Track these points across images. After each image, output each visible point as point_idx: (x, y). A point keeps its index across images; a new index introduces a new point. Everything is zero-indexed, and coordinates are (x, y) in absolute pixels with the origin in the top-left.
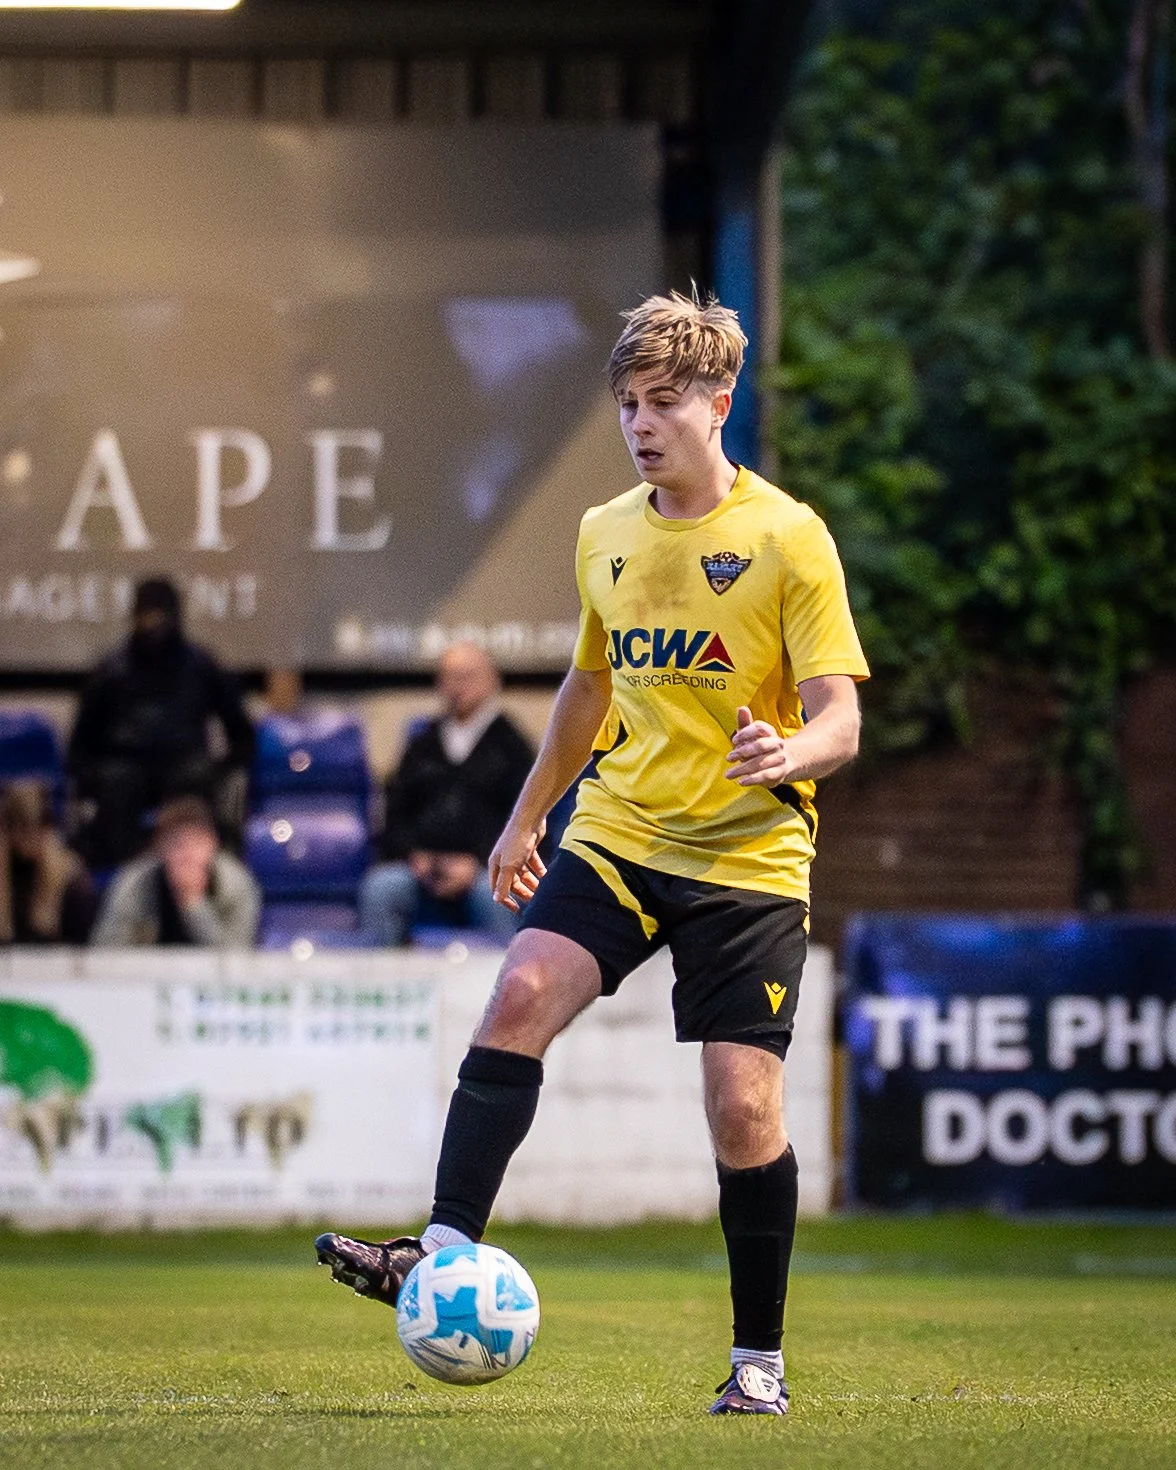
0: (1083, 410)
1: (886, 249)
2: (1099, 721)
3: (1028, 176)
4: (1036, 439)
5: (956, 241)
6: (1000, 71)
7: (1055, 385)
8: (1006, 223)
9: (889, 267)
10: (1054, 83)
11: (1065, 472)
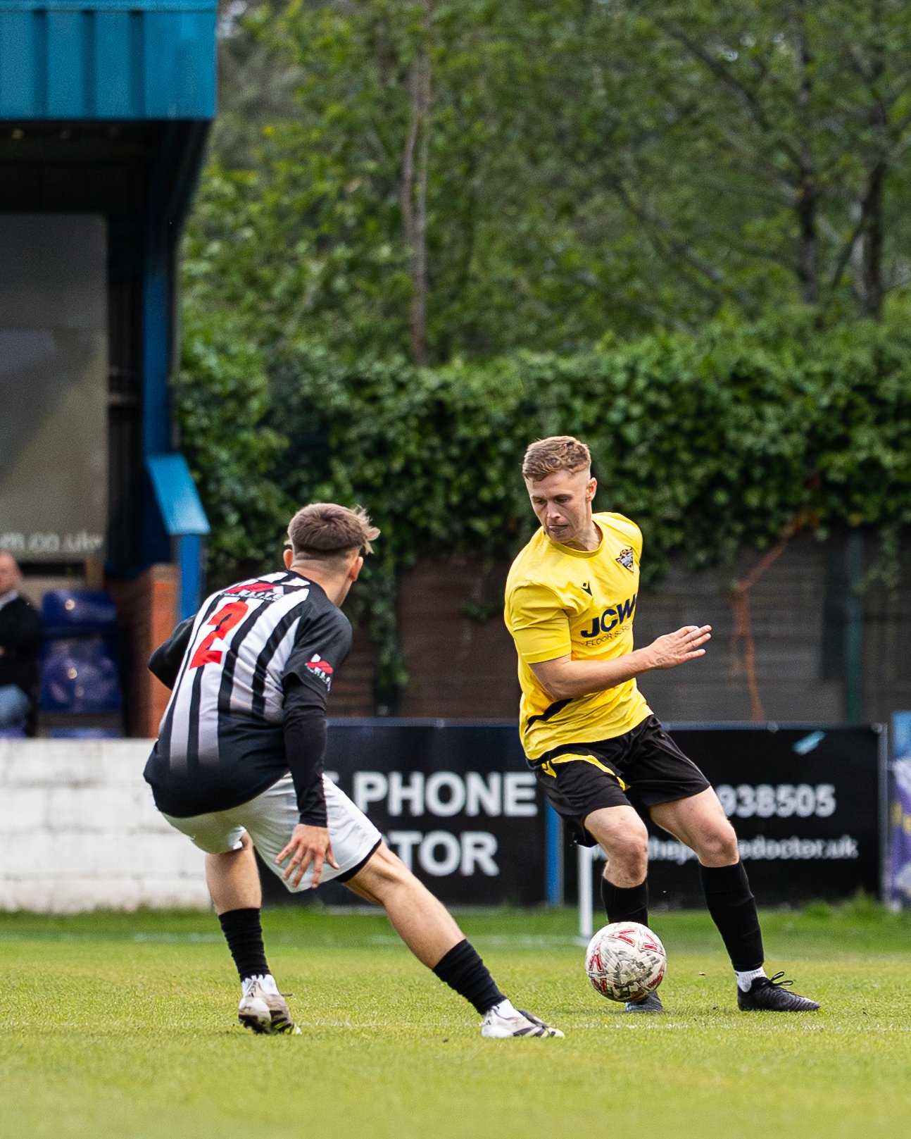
0: (374, 399)
1: (250, 296)
2: (383, 595)
3: (341, 252)
4: (345, 418)
5: (296, 293)
6: (325, 187)
7: (356, 384)
8: (327, 283)
9: (253, 309)
10: (357, 196)
11: (362, 438)
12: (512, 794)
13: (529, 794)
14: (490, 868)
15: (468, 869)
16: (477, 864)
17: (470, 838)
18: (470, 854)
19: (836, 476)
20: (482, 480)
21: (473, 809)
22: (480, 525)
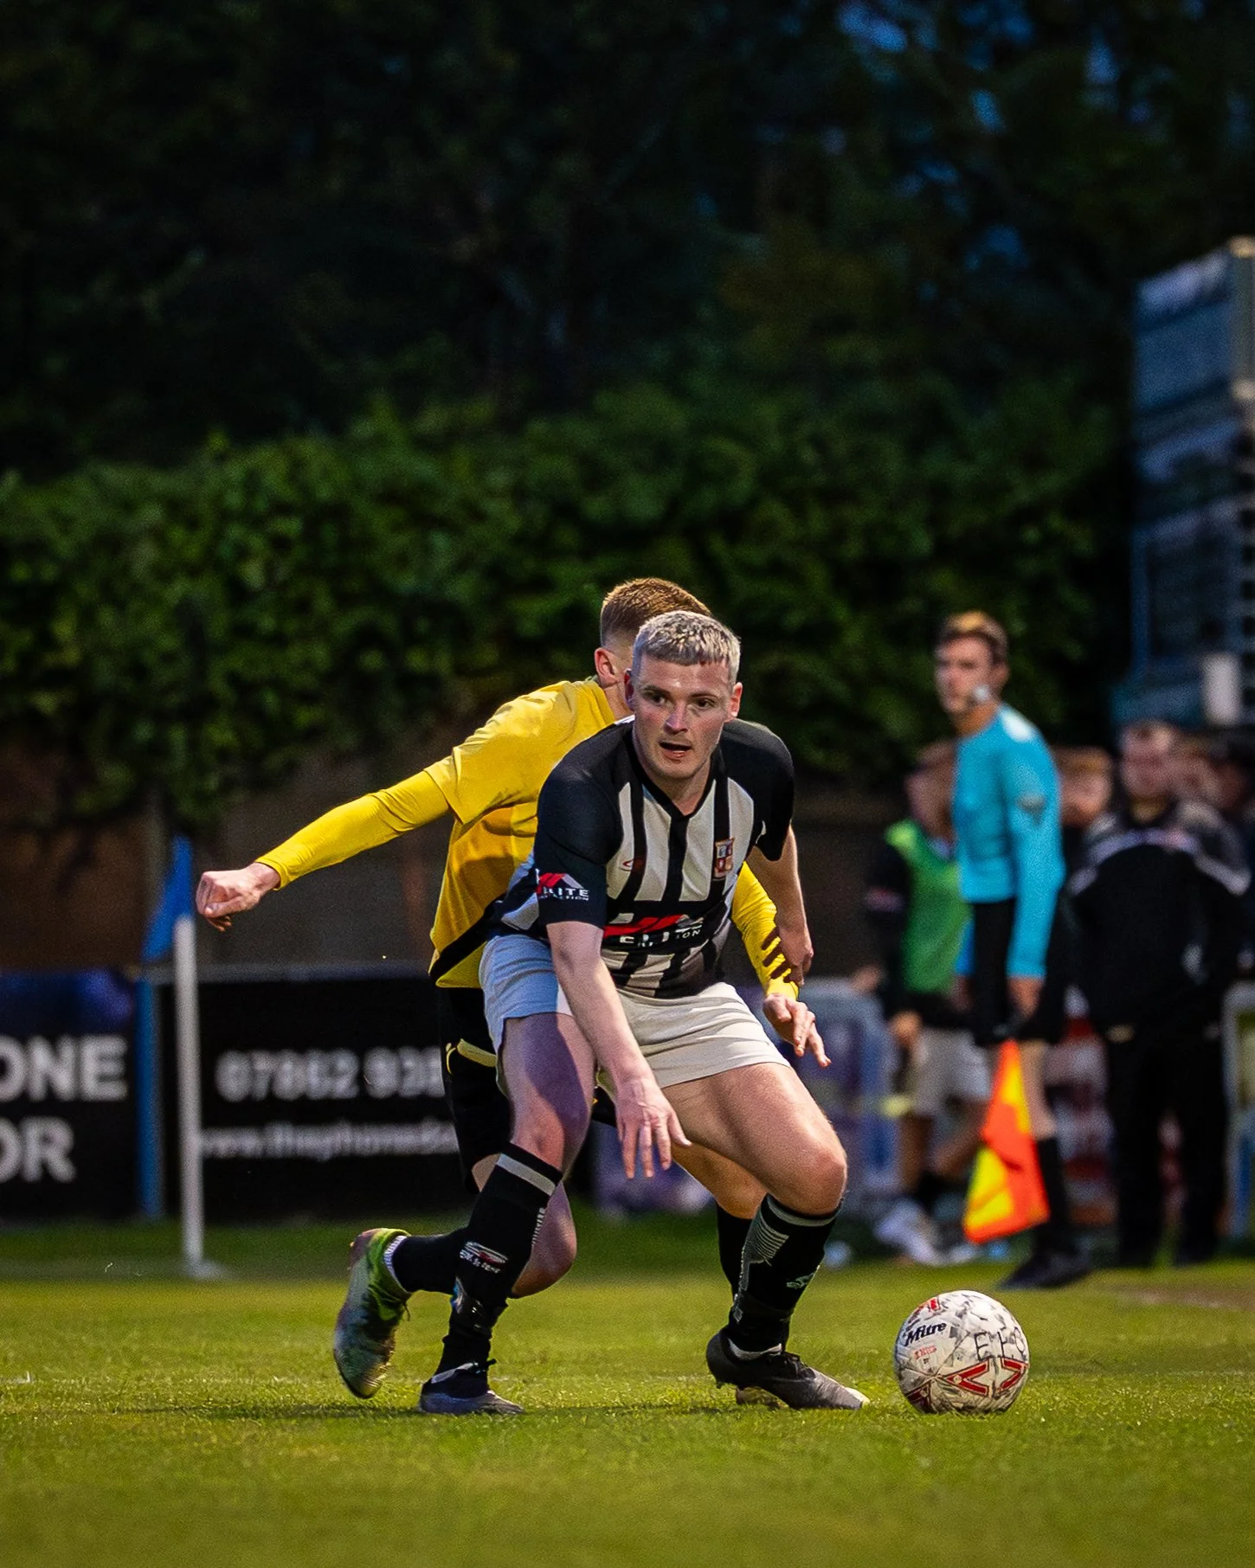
12: (91, 1067)
13: (112, 1068)
14: (62, 1169)
15: (32, 1171)
16: (44, 1166)
17: (34, 1130)
18: (34, 1152)
19: (529, 628)
20: (47, 641)
21: (37, 1090)
22: (46, 702)
